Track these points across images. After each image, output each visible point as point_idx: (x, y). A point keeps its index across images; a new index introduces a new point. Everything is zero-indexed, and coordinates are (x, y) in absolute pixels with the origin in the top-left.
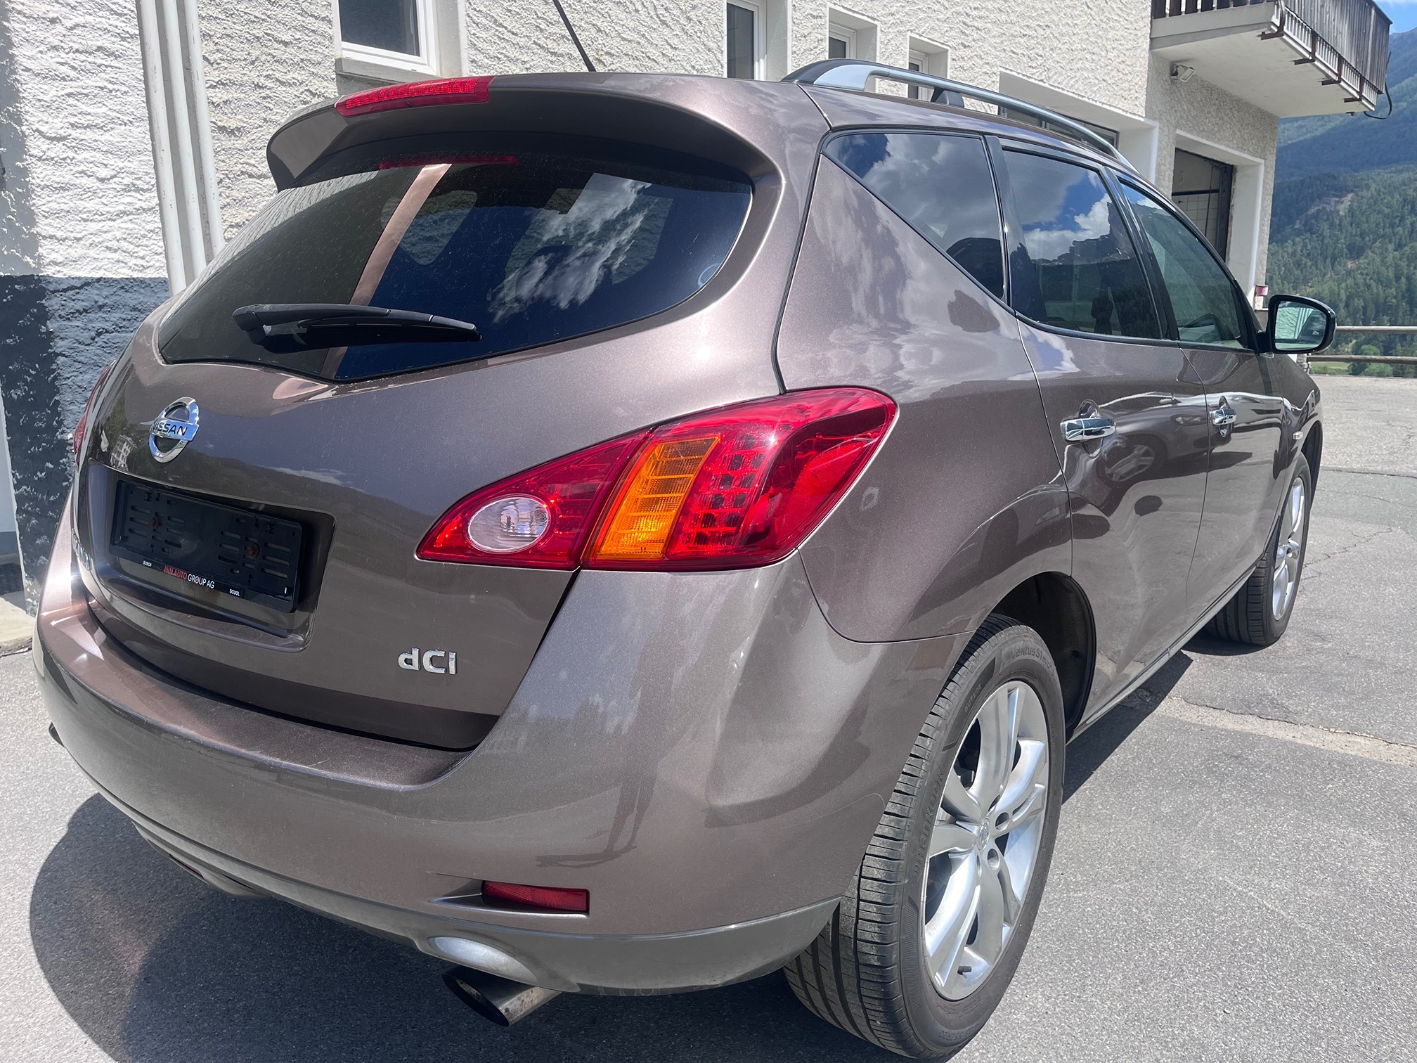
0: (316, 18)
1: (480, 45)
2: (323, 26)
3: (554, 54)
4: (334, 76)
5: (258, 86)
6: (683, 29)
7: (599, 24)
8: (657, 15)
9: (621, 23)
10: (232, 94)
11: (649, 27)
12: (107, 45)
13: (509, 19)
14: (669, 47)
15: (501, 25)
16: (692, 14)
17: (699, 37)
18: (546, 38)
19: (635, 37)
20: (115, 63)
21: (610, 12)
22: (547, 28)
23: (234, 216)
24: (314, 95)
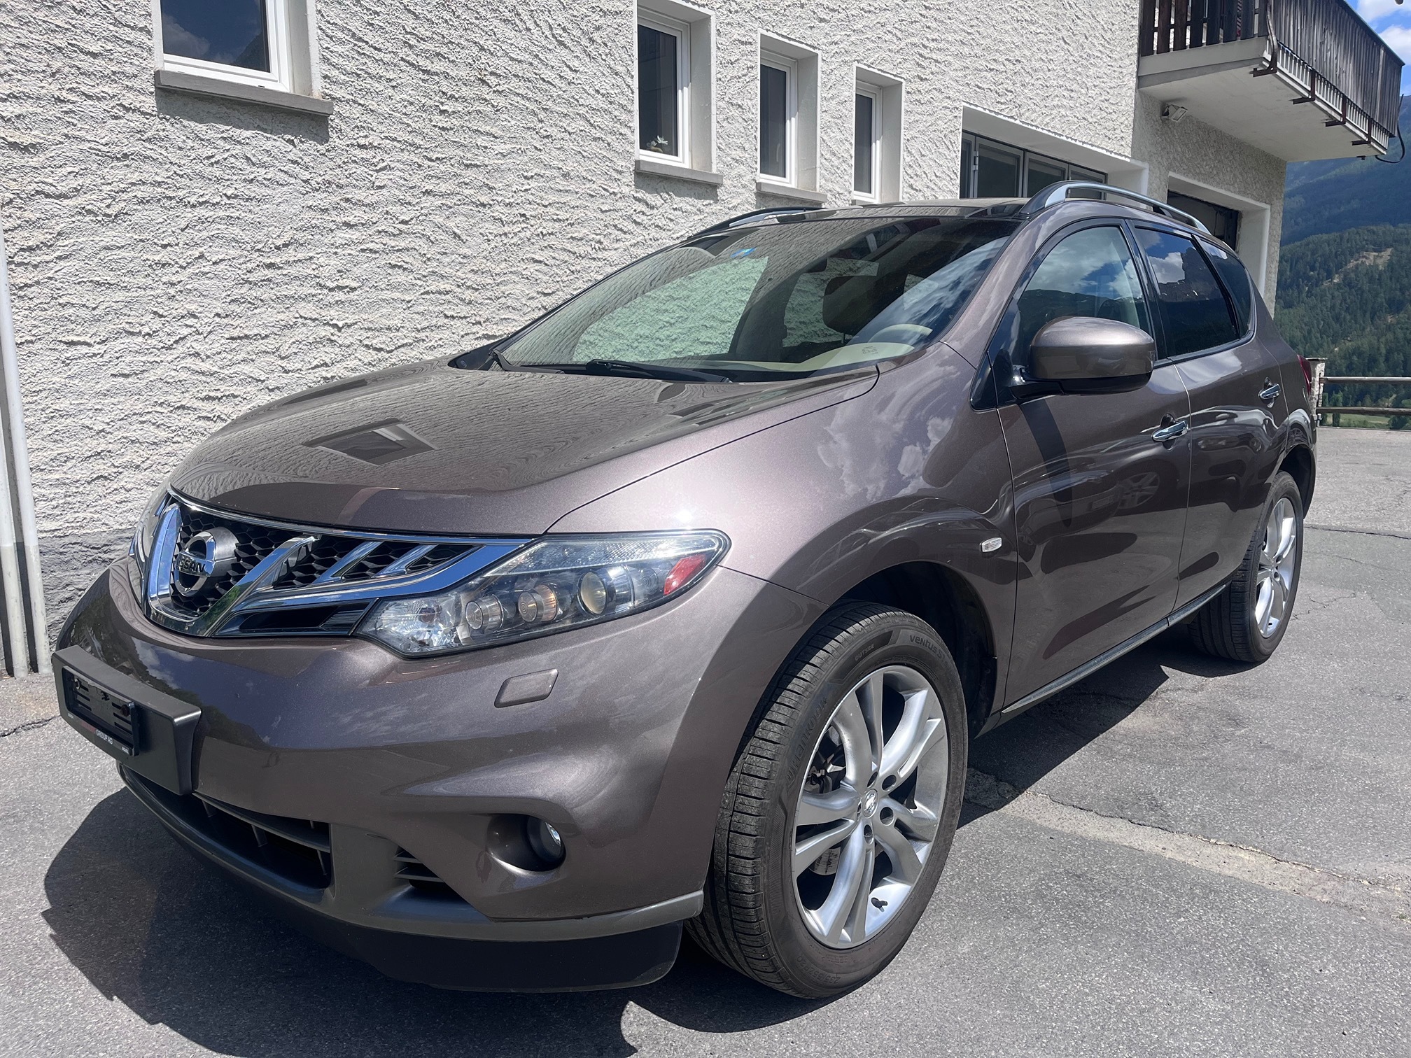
0: (132, 28)
1: (334, 60)
2: (143, 37)
3: (425, 72)
4: (153, 90)
5: (58, 100)
6: (585, 51)
7: (481, 43)
8: (553, 35)
9: (509, 41)
10: (26, 108)
11: (544, 47)
13: (370, 34)
14: (568, 69)
15: (360, 39)
16: (596, 36)
17: (605, 60)
18: (417, 55)
19: (526, 57)
21: (496, 30)
22: (418, 44)
24: (127, 109)
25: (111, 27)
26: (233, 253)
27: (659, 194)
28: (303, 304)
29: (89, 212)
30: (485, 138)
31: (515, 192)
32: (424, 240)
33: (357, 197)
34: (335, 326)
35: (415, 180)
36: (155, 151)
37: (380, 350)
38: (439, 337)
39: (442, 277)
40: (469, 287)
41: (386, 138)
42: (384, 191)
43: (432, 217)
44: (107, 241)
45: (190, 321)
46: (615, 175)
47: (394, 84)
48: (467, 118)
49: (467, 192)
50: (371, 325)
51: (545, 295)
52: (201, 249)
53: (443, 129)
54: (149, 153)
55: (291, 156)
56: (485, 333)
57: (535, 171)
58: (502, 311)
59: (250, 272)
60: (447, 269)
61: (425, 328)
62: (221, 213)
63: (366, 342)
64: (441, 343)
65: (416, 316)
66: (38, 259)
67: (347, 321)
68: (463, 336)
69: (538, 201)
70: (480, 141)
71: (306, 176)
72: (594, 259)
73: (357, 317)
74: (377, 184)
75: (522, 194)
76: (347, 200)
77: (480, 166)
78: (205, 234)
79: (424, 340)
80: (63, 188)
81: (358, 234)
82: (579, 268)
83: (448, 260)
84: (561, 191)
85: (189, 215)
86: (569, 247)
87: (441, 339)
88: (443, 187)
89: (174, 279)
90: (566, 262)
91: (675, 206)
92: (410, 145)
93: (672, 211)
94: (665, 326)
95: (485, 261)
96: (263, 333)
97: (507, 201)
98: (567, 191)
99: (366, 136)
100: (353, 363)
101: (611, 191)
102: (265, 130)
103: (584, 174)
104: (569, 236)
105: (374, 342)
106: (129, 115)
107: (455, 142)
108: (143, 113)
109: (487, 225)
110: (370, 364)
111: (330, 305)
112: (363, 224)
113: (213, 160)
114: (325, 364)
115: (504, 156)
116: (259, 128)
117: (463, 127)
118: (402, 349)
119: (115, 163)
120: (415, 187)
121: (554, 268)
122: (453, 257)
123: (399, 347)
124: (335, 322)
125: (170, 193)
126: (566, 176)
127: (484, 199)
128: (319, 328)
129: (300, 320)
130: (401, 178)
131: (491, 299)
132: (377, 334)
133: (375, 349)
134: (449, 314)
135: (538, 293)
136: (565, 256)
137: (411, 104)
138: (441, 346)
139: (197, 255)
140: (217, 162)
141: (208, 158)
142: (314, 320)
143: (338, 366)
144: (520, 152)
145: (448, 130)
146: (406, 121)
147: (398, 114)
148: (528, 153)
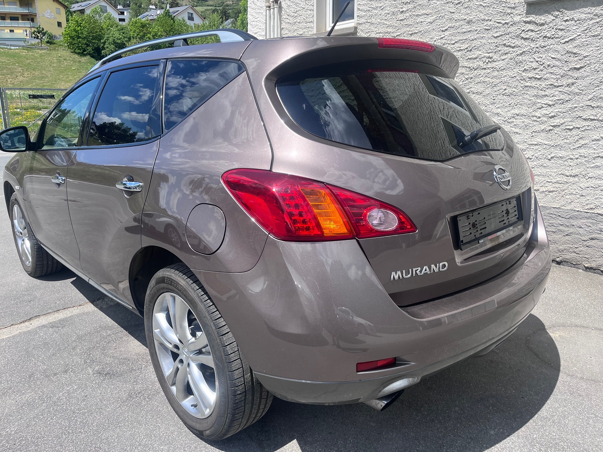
25: (305, 24)
27: (549, 13)
30: (422, 17)
46: (509, 11)
47: (382, 7)
48: (413, 10)
53: (401, 20)
57: (449, 26)
69: (449, 42)
70: (419, 19)
72: (485, 69)
75: (439, 41)
77: (418, 33)
82: (472, 76)
84: (465, 32)
90: (463, 74)
91: (566, 18)
92: (387, 33)
93: (564, 23)
94: (542, 107)
98: (469, 31)
101: (503, 22)
103: (483, 17)
104: (467, 58)
107: (406, 24)
115: (432, 23)
117: (411, 15)
126: (469, 22)
137: (389, 14)
144: (441, 18)
145: (403, 20)
146: (386, 23)
147: (383, 21)
148: (446, 16)
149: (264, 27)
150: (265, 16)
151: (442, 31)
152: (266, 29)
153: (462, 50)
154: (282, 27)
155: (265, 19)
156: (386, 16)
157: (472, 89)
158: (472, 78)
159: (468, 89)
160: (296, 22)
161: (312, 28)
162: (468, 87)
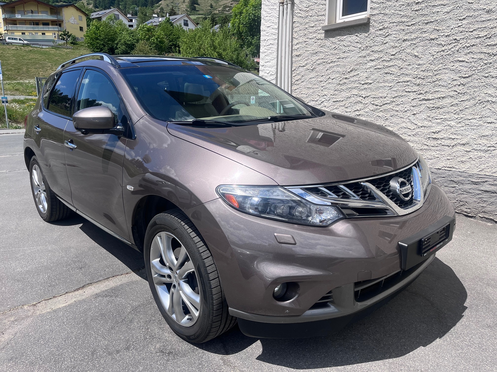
0: (321, 16)
2: (324, 17)
4: (324, 32)
5: (305, 42)
12: (271, 42)
20: (273, 46)
23: (297, 78)
24: (318, 40)
25: (317, 18)
26: (337, 76)
28: (354, 90)
29: (308, 69)
30: (439, 7)
31: (452, 29)
32: (401, 60)
33: (376, 49)
34: (362, 97)
35: (401, 37)
36: (323, 49)
37: (377, 105)
38: (402, 100)
39: (407, 75)
40: (419, 78)
41: (391, 23)
42: (387, 45)
43: (405, 51)
44: (310, 76)
45: (325, 97)
49: (424, 35)
50: (374, 96)
51: (464, 78)
52: (330, 76)
53: (416, 10)
54: (321, 50)
55: (356, 41)
56: (423, 98)
57: (466, 15)
58: (436, 87)
59: (340, 81)
60: (409, 72)
61: (396, 97)
62: (336, 64)
63: (373, 103)
64: (402, 103)
65: (393, 92)
66: (298, 83)
67: (367, 95)
68: (412, 100)
69: (466, 30)
70: (435, 10)
71: (360, 46)
73: (370, 93)
74: (384, 42)
75: (456, 29)
76: (373, 51)
77: (433, 22)
78: (331, 71)
79: (395, 102)
80: (304, 64)
81: (375, 63)
82: (491, 61)
83: (410, 67)
84: (484, 21)
85: (328, 66)
86: (485, 50)
87: (402, 101)
88: (413, 36)
89: (323, 85)
90: (481, 59)
92: (401, 22)
95: (429, 65)
96: (342, 100)
97: (446, 34)
98: (488, 20)
99: (383, 25)
100: (367, 110)
102: (350, 34)
104: (486, 44)
105: (375, 102)
106: (319, 41)
107: (422, 14)
108: (321, 39)
109: (433, 48)
110: (373, 110)
111: (362, 90)
112: (377, 59)
113: (335, 48)
114: (357, 110)
115: (448, 13)
116: (348, 34)
117: (427, 6)
118: (386, 105)
119: (315, 55)
120: (399, 39)
121: (473, 64)
122: (413, 66)
123: (384, 104)
124: (363, 95)
125: (324, 61)
126: (488, 12)
127: (432, 37)
128: (358, 98)
129: (352, 95)
130: (394, 37)
131: (430, 82)
132: (377, 99)
133: (375, 105)
134: (407, 90)
135: (460, 77)
136: (482, 56)
137: (403, 5)
138: (402, 104)
139: (329, 77)
140: (336, 49)
141: (334, 48)
142: (356, 95)
143: (362, 111)
144: (458, 8)
145: (419, 10)
146: (400, 13)
147: (397, 12)
148: (464, 7)
149: (277, 21)
150: (278, 12)
151: (460, 20)
152: (279, 23)
153: (481, 37)
154: (294, 20)
155: (278, 14)
156: (400, 7)
157: (491, 74)
158: (491, 63)
159: (487, 73)
160: (308, 16)
161: (324, 20)
162: (487, 72)
